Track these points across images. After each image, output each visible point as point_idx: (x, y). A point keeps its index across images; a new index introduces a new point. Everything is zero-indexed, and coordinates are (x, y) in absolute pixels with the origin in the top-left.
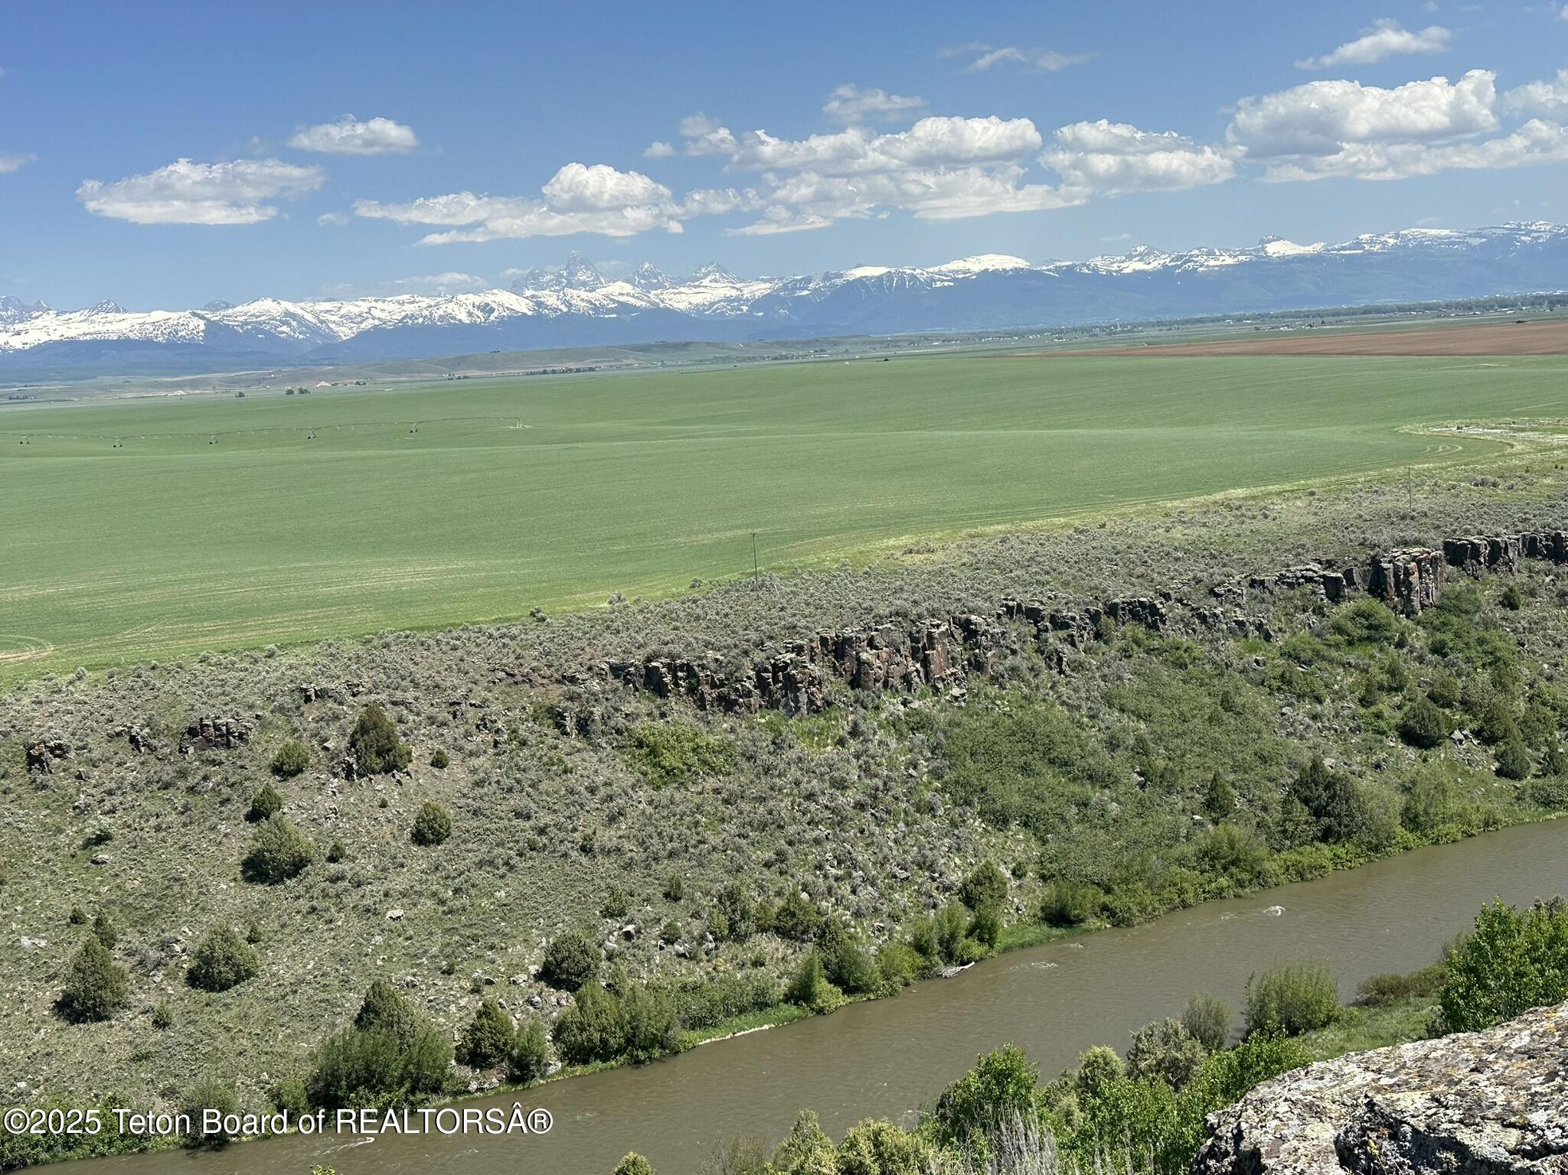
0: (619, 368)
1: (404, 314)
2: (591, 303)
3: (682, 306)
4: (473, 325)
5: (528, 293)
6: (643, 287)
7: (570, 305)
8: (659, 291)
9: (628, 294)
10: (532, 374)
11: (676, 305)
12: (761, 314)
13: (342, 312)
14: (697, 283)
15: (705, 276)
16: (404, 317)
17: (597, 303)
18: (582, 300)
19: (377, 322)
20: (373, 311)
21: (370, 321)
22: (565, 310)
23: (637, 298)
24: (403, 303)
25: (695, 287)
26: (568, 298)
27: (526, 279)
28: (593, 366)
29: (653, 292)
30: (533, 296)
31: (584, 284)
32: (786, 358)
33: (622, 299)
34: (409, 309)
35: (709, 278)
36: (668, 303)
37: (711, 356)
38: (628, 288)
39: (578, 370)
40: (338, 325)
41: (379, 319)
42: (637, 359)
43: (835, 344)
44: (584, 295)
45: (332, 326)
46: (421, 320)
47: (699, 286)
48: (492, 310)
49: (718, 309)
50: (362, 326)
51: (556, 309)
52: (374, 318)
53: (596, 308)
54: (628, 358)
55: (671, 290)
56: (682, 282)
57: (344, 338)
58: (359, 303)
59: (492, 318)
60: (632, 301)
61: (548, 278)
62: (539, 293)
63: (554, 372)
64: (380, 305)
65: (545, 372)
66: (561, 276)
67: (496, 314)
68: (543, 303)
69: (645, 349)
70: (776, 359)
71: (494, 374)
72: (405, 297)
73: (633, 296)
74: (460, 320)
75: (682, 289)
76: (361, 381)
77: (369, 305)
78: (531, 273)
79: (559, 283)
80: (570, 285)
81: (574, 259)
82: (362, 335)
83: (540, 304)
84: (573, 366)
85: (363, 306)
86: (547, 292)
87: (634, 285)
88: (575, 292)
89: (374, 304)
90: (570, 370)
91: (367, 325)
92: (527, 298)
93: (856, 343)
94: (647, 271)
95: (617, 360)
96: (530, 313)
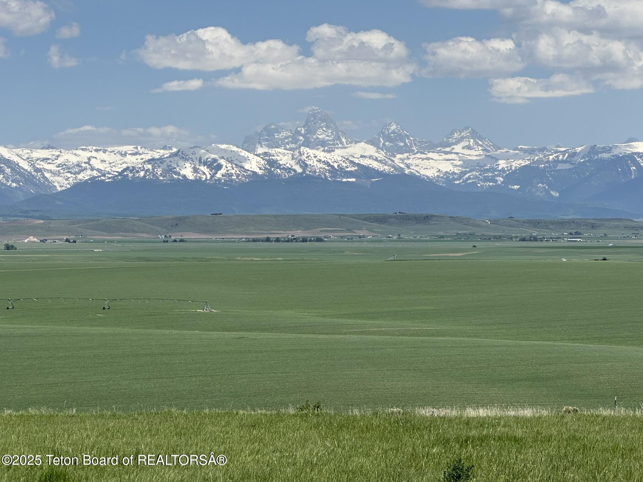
0: (350, 239)
1: (125, 166)
2: (328, 164)
3: (431, 173)
4: (198, 182)
5: (260, 150)
6: (388, 149)
7: (304, 166)
8: (405, 155)
9: (371, 157)
10: (254, 241)
11: (423, 172)
12: (516, 187)
13: (60, 160)
14: (448, 149)
15: (457, 142)
16: (125, 170)
17: (336, 165)
18: (320, 161)
19: (95, 173)
20: (93, 161)
21: (89, 172)
22: (299, 170)
23: (380, 161)
24: (125, 154)
25: (446, 153)
26: (304, 157)
27: (260, 135)
28: (321, 235)
29: (399, 156)
30: (266, 154)
31: (323, 143)
32: (535, 239)
33: (365, 162)
34: (131, 160)
35: (463, 144)
36: (414, 169)
37: (453, 232)
38: (371, 150)
39: (304, 240)
40: (53, 173)
41: (98, 170)
42: (370, 230)
43: (593, 227)
44: (321, 155)
45: (47, 175)
46: (142, 174)
47: (450, 153)
48: (220, 167)
49: (469, 178)
50: (80, 176)
51: (289, 170)
52: (92, 169)
53: (333, 171)
54: (361, 229)
55: (419, 155)
56: (432, 147)
57: (59, 189)
58: (79, 152)
59: (219, 175)
60: (375, 165)
61: (283, 134)
62: (272, 151)
63: (278, 240)
64: (101, 155)
65: (268, 240)
66: (299, 133)
67: (223, 171)
68: (276, 162)
69: (382, 220)
70: (523, 240)
71: (213, 237)
72: (129, 148)
73: (376, 160)
74: (184, 176)
75: (430, 155)
76: (72, 237)
77: (89, 154)
78: (265, 129)
79: (295, 141)
80: (307, 144)
81: (314, 115)
82: (79, 187)
83: (273, 163)
84: (299, 234)
85: (83, 155)
86: (281, 150)
87: (378, 147)
88: (311, 152)
89: (94, 154)
90: (296, 240)
91: (84, 176)
92: (258, 155)
93: (617, 227)
94: (393, 132)
95: (350, 230)
96: (260, 172)
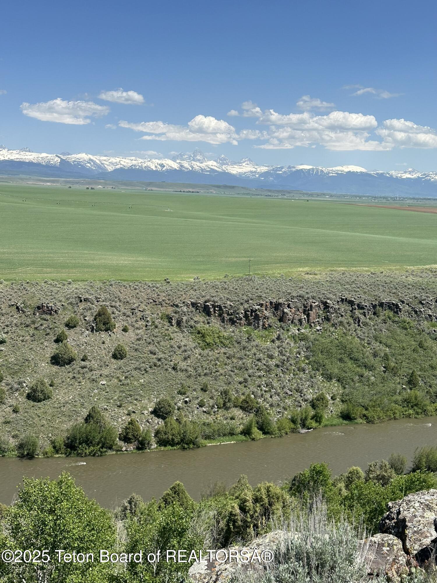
0: (208, 193)
1: (132, 164)
2: (201, 168)
3: (234, 172)
4: (156, 171)
5: (178, 161)
6: (221, 164)
7: (193, 168)
8: (226, 166)
9: (215, 166)
10: (176, 191)
11: (232, 172)
12: (263, 178)
13: (110, 161)
14: (241, 164)
15: (244, 162)
16: (132, 165)
17: (203, 168)
18: (198, 166)
19: (122, 166)
20: (121, 162)
21: (120, 165)
22: (191, 169)
23: (218, 167)
24: (132, 160)
25: (240, 166)
26: (192, 165)
27: (178, 156)
28: (198, 191)
29: (224, 166)
30: (180, 163)
31: (199, 160)
32: (270, 196)
33: (212, 167)
34: (134, 162)
35: (245, 163)
36: (229, 171)
37: (243, 192)
38: (215, 163)
39: (193, 192)
40: (108, 165)
41: (123, 165)
42: (214, 190)
43: (289, 193)
44: (198, 164)
45: (106, 166)
46: (138, 167)
47: (241, 166)
48: (164, 166)
49: (247, 175)
50: (117, 167)
51: (187, 169)
52: (121, 165)
53: (202, 170)
54: (211, 189)
55: (231, 166)
56: (235, 163)
57: (110, 171)
58: (116, 158)
59: (164, 169)
60: (216, 168)
61: (186, 156)
62: (182, 162)
63: (184, 192)
64: (124, 160)
65: (181, 191)
66: (191, 156)
67: (165, 168)
68: (183, 166)
69: (219, 187)
70: (266, 196)
71: (162, 190)
72: (133, 158)
73: (216, 167)
74: (152, 169)
75: (235, 166)
76: (114, 187)
77: (120, 159)
78: (180, 154)
79: (190, 159)
80: (194, 160)
81: (196, 151)
82: (116, 170)
83: (182, 166)
84: (191, 190)
85: (118, 160)
86: (185, 162)
87: (217, 163)
88: (195, 163)
89: (122, 159)
90: (190, 192)
91: (118, 167)
92: (177, 163)
93: (297, 193)
94: (223, 158)
95: (208, 190)
96: (178, 169)
